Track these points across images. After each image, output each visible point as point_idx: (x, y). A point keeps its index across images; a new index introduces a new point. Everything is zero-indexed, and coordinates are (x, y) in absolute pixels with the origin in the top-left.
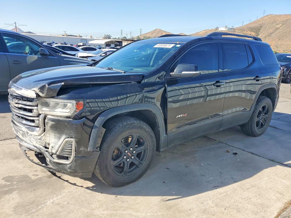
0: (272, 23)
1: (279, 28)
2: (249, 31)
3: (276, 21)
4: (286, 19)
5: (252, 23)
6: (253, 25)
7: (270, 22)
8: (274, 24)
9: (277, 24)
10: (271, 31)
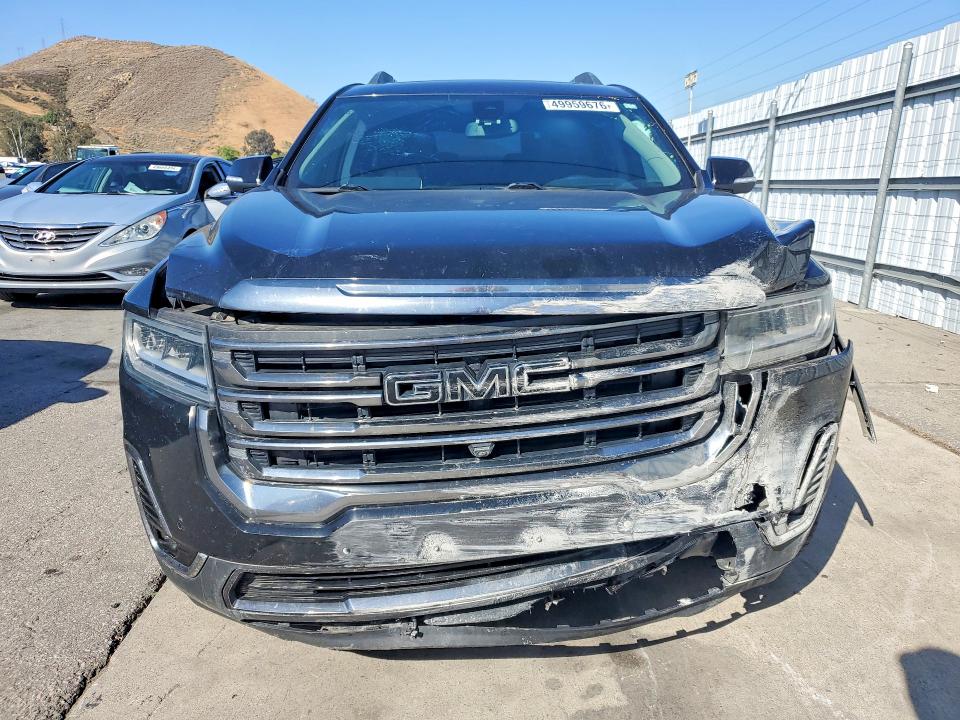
0: (101, 66)
1: (127, 84)
2: (27, 88)
3: (110, 60)
4: (139, 55)
5: (29, 60)
6: (36, 67)
7: (89, 59)
8: (108, 71)
9: (116, 72)
10: (103, 91)
